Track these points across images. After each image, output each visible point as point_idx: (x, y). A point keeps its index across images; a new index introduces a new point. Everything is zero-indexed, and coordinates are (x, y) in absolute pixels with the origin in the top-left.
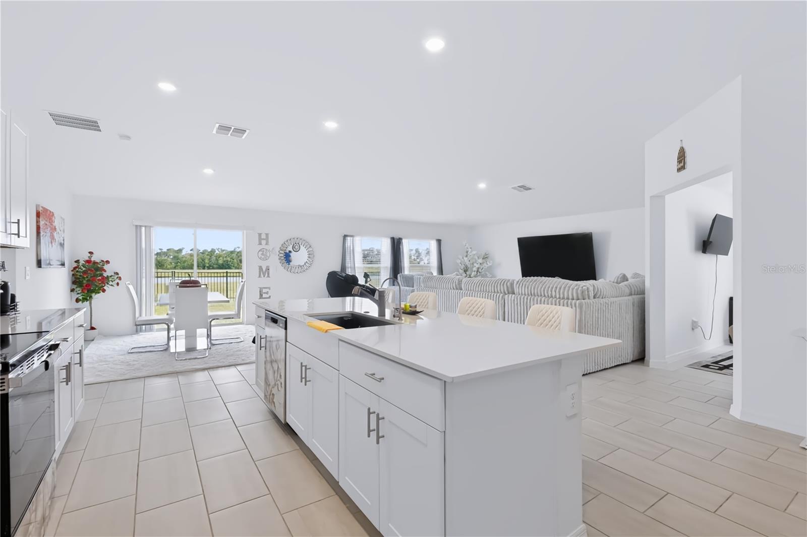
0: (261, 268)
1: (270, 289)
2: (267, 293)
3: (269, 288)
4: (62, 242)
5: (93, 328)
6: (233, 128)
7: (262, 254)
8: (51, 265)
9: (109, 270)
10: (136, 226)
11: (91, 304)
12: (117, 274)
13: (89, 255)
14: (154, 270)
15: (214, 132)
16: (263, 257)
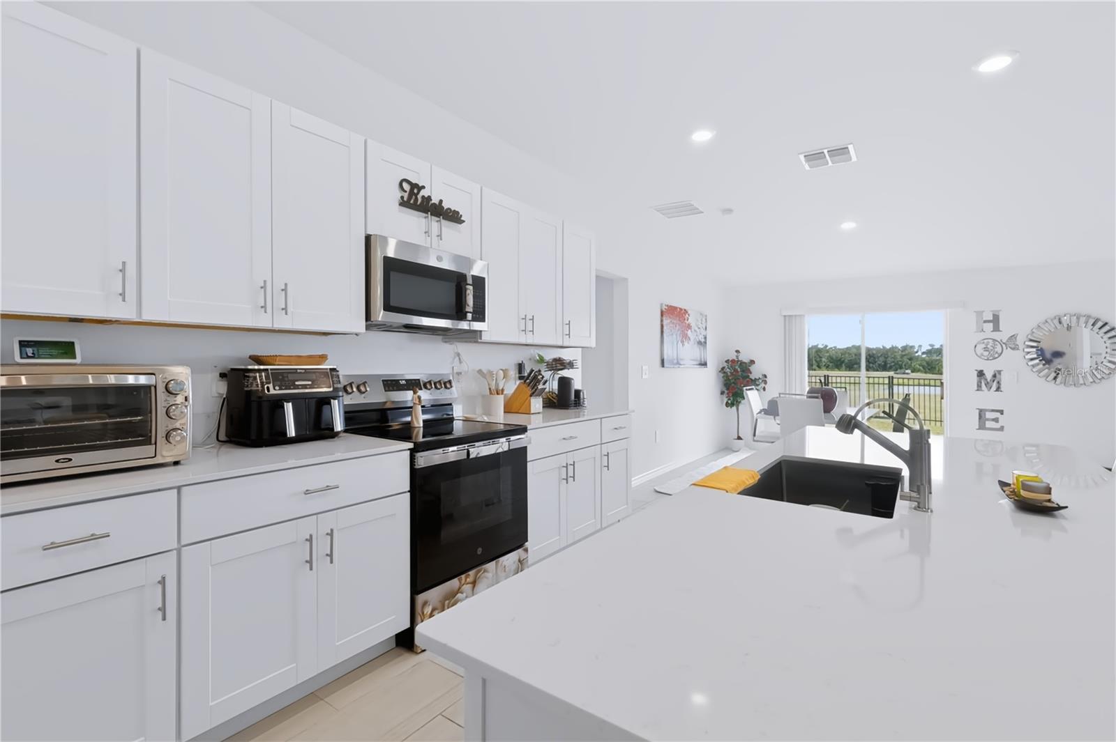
0: (981, 374)
1: (1002, 414)
2: (996, 420)
3: (1002, 412)
4: (703, 340)
5: (739, 438)
6: (825, 151)
7: (986, 349)
8: (680, 365)
9: (755, 372)
10: (785, 316)
11: (738, 409)
12: (765, 376)
13: (736, 354)
14: (807, 371)
15: (807, 167)
16: (986, 353)
